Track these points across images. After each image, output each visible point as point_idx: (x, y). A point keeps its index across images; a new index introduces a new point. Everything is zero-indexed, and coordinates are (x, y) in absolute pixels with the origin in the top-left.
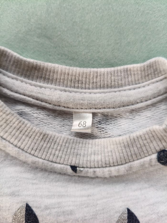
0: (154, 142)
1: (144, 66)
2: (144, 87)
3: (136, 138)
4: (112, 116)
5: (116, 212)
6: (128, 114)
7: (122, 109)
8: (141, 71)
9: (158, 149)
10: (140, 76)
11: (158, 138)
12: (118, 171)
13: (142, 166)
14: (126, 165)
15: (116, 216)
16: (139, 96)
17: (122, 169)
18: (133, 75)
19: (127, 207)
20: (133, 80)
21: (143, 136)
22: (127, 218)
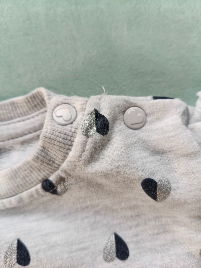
0: (34, 172)
1: (27, 98)
2: (33, 117)
3: (17, 170)
4: (5, 149)
5: (6, 243)
6: (19, 146)
7: (11, 141)
8: (26, 103)
9: (40, 178)
10: (27, 108)
11: (36, 167)
12: (10, 203)
13: (31, 196)
14: (16, 197)
15: (5, 246)
16: (27, 128)
17: (14, 200)
18: (20, 108)
19: (18, 237)
20: (22, 112)
21: (22, 167)
22: (16, 248)
